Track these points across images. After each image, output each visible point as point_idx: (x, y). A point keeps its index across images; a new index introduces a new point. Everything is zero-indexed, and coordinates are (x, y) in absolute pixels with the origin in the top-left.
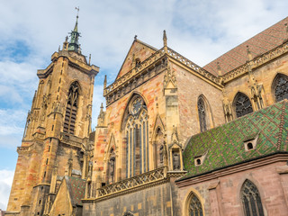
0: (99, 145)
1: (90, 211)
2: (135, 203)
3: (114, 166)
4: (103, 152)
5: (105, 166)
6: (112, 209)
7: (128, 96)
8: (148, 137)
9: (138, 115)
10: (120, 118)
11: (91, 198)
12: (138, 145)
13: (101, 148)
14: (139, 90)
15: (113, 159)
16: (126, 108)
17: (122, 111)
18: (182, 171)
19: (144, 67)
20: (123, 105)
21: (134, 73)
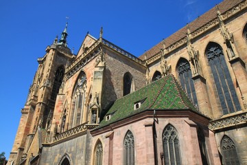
0: (58, 107)
1: (47, 151)
2: (71, 146)
3: (65, 121)
4: (60, 111)
5: (60, 121)
6: (58, 151)
7: (78, 73)
8: (84, 101)
9: (82, 85)
10: (72, 88)
11: (49, 143)
12: (80, 107)
13: (59, 109)
14: (84, 69)
15: (65, 117)
16: (76, 82)
17: (74, 83)
18: (96, 124)
19: (88, 52)
20: (75, 79)
21: (82, 57)
